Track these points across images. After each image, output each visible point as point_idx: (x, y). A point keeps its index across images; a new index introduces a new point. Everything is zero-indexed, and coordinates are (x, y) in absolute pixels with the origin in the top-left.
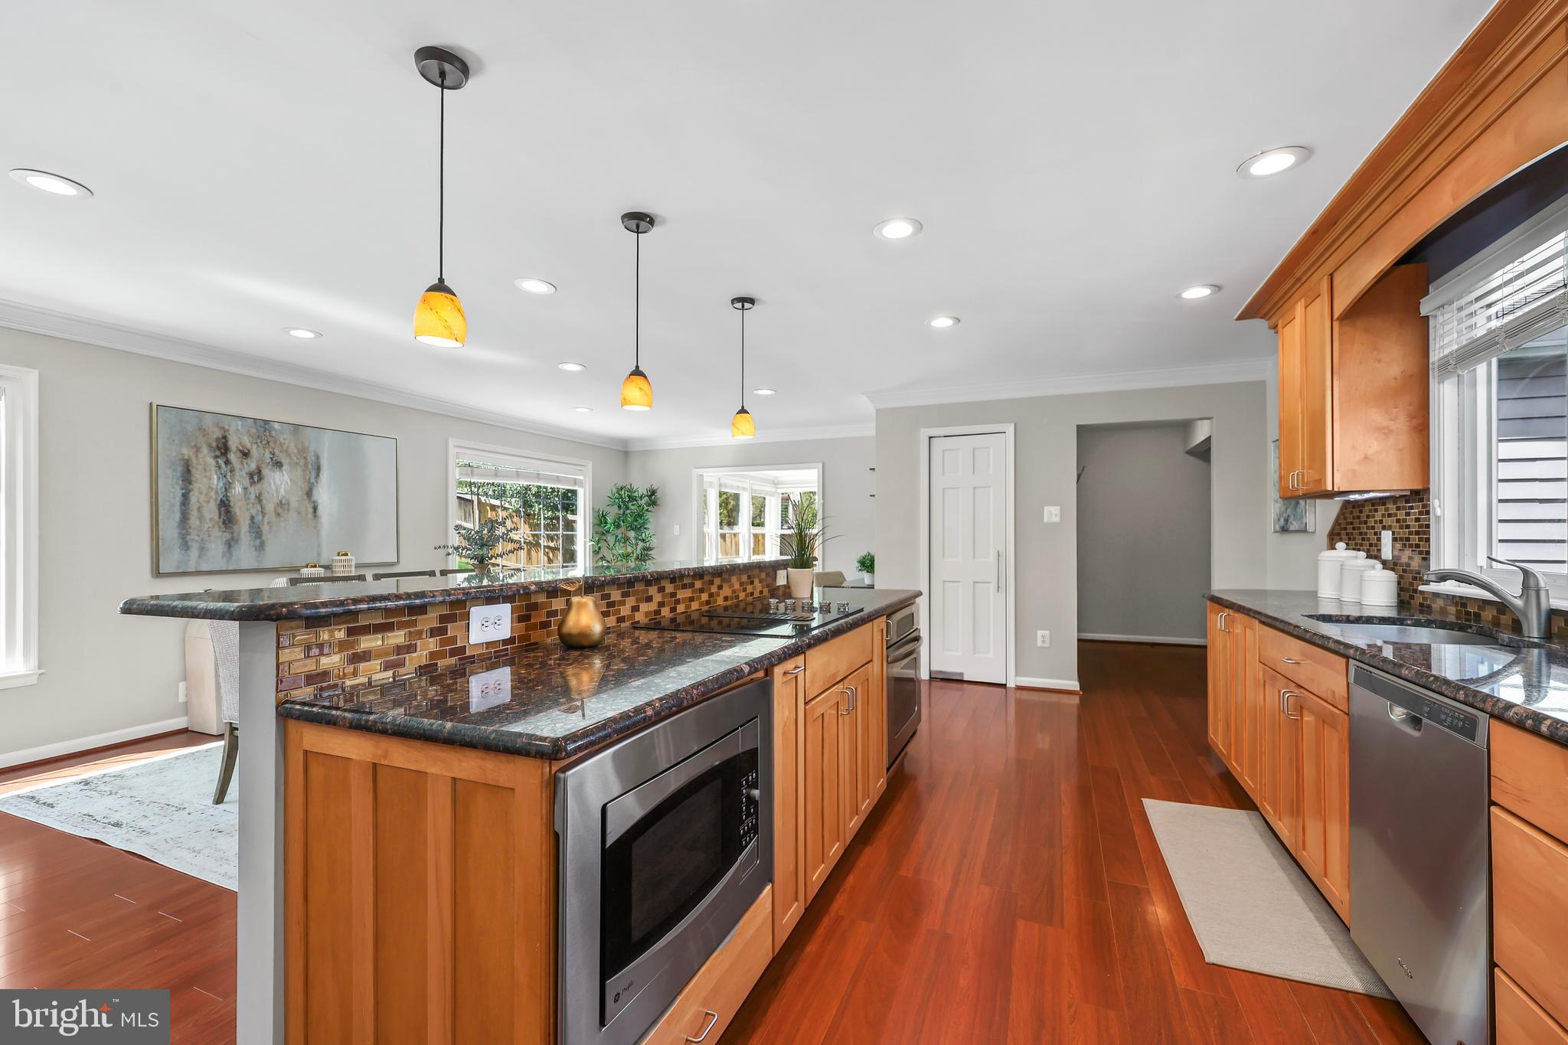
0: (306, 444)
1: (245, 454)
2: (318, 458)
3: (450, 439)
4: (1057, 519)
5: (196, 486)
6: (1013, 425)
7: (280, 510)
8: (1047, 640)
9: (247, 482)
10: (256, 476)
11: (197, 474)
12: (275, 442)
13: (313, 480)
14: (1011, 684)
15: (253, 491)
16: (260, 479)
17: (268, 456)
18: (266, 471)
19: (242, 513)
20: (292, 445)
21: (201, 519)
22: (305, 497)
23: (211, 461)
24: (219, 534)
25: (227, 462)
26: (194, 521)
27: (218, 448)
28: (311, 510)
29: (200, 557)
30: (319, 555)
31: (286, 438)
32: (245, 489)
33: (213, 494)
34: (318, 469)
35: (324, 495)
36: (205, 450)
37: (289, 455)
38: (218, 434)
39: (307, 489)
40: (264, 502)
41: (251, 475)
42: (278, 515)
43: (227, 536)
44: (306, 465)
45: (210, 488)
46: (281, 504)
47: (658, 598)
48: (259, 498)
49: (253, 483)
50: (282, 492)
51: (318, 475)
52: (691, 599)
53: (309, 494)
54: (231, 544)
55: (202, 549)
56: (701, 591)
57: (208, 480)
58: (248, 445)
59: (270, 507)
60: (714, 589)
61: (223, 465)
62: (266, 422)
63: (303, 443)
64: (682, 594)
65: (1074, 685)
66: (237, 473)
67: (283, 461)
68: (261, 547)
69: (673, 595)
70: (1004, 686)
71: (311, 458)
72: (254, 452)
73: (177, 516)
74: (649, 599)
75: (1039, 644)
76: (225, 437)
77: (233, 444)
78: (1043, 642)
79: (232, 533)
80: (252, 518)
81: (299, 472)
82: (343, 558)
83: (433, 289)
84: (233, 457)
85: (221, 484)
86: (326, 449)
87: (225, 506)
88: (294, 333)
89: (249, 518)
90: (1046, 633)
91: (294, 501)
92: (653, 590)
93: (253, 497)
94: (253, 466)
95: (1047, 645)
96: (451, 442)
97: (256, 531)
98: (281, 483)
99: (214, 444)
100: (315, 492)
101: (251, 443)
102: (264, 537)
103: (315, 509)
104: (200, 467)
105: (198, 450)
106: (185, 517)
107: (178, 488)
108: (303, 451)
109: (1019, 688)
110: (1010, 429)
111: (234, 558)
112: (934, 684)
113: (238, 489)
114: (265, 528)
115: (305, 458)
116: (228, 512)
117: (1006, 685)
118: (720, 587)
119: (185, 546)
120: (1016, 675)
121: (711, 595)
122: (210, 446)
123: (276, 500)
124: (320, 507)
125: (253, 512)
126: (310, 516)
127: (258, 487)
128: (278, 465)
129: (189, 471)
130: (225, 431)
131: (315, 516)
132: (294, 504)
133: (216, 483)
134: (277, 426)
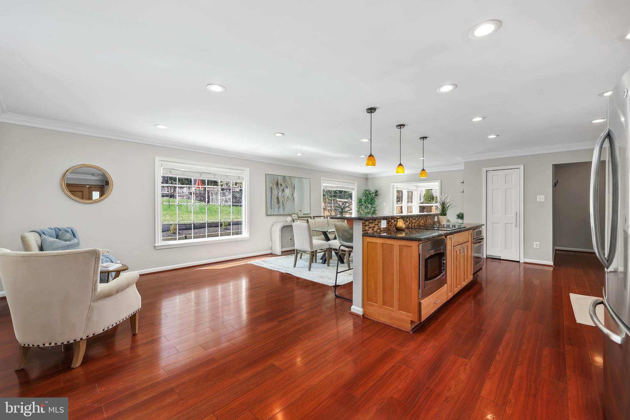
1: (281, 185)
2: (294, 185)
3: (322, 179)
4: (543, 200)
5: (273, 193)
6: (523, 165)
7: (287, 199)
8: (538, 245)
9: (281, 192)
10: (283, 191)
12: (286, 182)
13: (293, 191)
14: (522, 261)
15: (283, 194)
17: (285, 185)
18: (285, 189)
19: (281, 200)
20: (289, 182)
21: (274, 202)
23: (275, 187)
24: (277, 205)
25: (278, 187)
26: (273, 202)
27: (277, 184)
28: (293, 199)
29: (274, 211)
30: (295, 211)
31: (288, 180)
32: (281, 194)
33: (276, 196)
34: (294, 188)
35: (296, 195)
36: (274, 185)
37: (289, 185)
38: (277, 180)
39: (292, 193)
40: (285, 197)
42: (287, 200)
45: (275, 194)
47: (409, 222)
48: (284, 196)
49: (283, 192)
50: (288, 194)
52: (415, 223)
53: (293, 195)
54: (279, 208)
55: (274, 209)
56: (417, 221)
57: (275, 192)
60: (420, 220)
62: (285, 176)
63: (291, 181)
64: (414, 221)
65: (551, 263)
66: (280, 190)
68: (284, 209)
69: (412, 221)
70: (519, 262)
71: (293, 185)
72: (283, 185)
73: (270, 201)
74: (407, 222)
75: (535, 247)
76: (278, 181)
77: (279, 183)
78: (537, 246)
79: (279, 205)
81: (291, 188)
82: (301, 212)
84: (279, 186)
86: (296, 182)
87: (278, 198)
88: (297, 155)
90: (538, 243)
91: (290, 196)
92: (408, 220)
94: (283, 188)
95: (538, 247)
97: (283, 205)
98: (288, 192)
101: (282, 182)
102: (285, 206)
103: (294, 199)
104: (274, 189)
106: (271, 202)
107: (270, 194)
108: (292, 183)
109: (525, 263)
110: (522, 167)
111: (279, 210)
112: (487, 259)
114: (285, 204)
116: (278, 200)
117: (519, 261)
118: (421, 220)
119: (271, 208)
120: (524, 258)
121: (419, 222)
122: (275, 183)
123: (287, 197)
124: (295, 198)
125: (283, 200)
126: (293, 201)
127: (283, 193)
128: (287, 187)
129: (272, 190)
130: (278, 179)
131: (294, 201)
132: (290, 198)
133: (276, 193)
134: (287, 177)
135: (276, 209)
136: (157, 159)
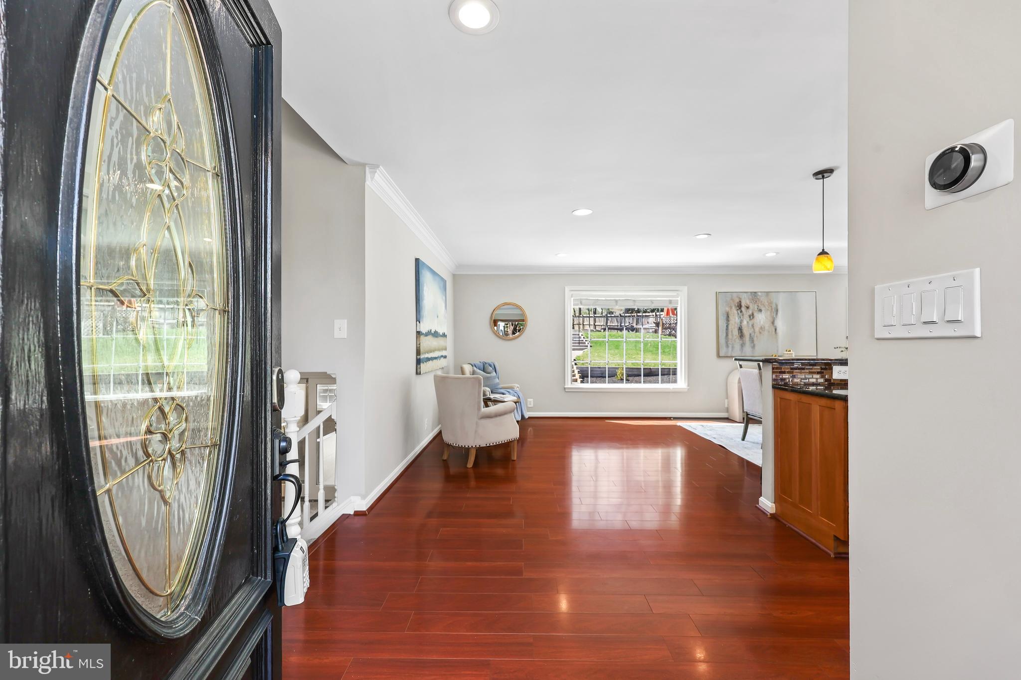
0: (772, 300)
1: (748, 308)
2: (777, 305)
5: (731, 322)
7: (761, 331)
9: (748, 319)
10: (752, 316)
11: (731, 318)
12: (759, 301)
13: (775, 316)
15: (751, 323)
16: (753, 318)
17: (756, 307)
18: (755, 314)
19: (746, 332)
20: (766, 302)
21: (732, 335)
22: (771, 324)
23: (736, 312)
24: (738, 341)
25: (741, 312)
26: (730, 336)
27: (738, 306)
28: (774, 330)
29: (732, 350)
30: (777, 351)
31: (763, 299)
32: (748, 322)
33: (736, 325)
34: (777, 311)
35: (779, 323)
36: (734, 308)
37: (764, 306)
38: (738, 300)
39: (772, 320)
40: (755, 327)
41: (750, 317)
42: (760, 333)
43: (741, 342)
44: (772, 309)
45: (735, 323)
46: (761, 328)
48: (753, 326)
49: (750, 319)
50: (762, 323)
51: (777, 314)
53: (773, 323)
54: (743, 345)
55: (733, 347)
57: (735, 320)
58: (749, 304)
59: (757, 329)
61: (740, 313)
62: (755, 292)
63: (770, 300)
66: (745, 316)
67: (762, 309)
68: (753, 347)
71: (774, 306)
72: (751, 307)
73: (725, 334)
76: (740, 301)
77: (743, 304)
79: (743, 341)
80: (750, 334)
81: (769, 313)
82: (790, 352)
83: (820, 254)
84: (743, 309)
85: (739, 321)
86: (781, 301)
87: (740, 329)
88: (766, 255)
89: (749, 334)
91: (767, 326)
93: (750, 325)
94: (751, 312)
97: (752, 340)
98: (761, 319)
99: (737, 305)
100: (776, 322)
101: (750, 303)
102: (755, 343)
103: (776, 330)
104: (732, 315)
105: (731, 307)
106: (727, 335)
107: (725, 323)
108: (770, 303)
111: (744, 351)
113: (745, 323)
114: (755, 339)
115: (771, 307)
116: (741, 332)
119: (727, 346)
122: (735, 305)
123: (759, 327)
124: (778, 329)
125: (751, 332)
126: (774, 333)
127: (752, 321)
128: (760, 311)
129: (728, 317)
130: (740, 298)
131: (776, 333)
132: (767, 328)
133: (737, 320)
134: (759, 294)
135: (737, 346)
136: (567, 289)
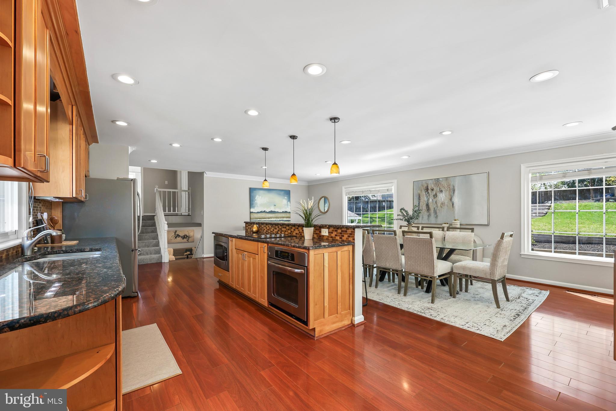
0: (450, 183)
1: (433, 190)
2: (454, 187)
3: (522, 165)
5: (421, 200)
7: (442, 206)
9: (433, 198)
10: (435, 196)
11: (421, 197)
12: (440, 185)
13: (452, 195)
15: (434, 200)
16: (436, 197)
17: (438, 189)
18: (438, 194)
19: (432, 207)
20: (445, 184)
22: (450, 201)
23: (424, 193)
24: (426, 213)
27: (426, 189)
28: (452, 205)
29: (422, 219)
31: (444, 183)
32: (432, 200)
33: (425, 202)
34: (454, 190)
35: (456, 200)
36: (423, 191)
37: (444, 188)
38: (426, 185)
39: (450, 198)
40: (437, 203)
41: (434, 196)
42: (441, 207)
43: (428, 214)
44: (450, 190)
45: (424, 201)
46: (442, 204)
48: (436, 202)
49: (434, 198)
50: (443, 200)
51: (454, 193)
52: (286, 231)
53: (451, 199)
54: (429, 216)
55: (423, 217)
56: (288, 230)
57: (424, 199)
58: (433, 187)
59: (439, 205)
61: (427, 194)
62: (438, 179)
63: (449, 183)
66: (431, 196)
67: (443, 190)
68: (437, 217)
69: (281, 229)
71: (451, 187)
72: (435, 189)
76: (427, 186)
77: (429, 188)
79: (429, 213)
80: (434, 208)
81: (448, 192)
84: (429, 191)
85: (427, 199)
86: (457, 183)
87: (427, 205)
89: (433, 208)
91: (446, 202)
93: (434, 202)
94: (435, 193)
96: (523, 167)
97: (435, 212)
98: (442, 197)
99: (425, 189)
100: (453, 199)
101: (434, 186)
102: (437, 214)
103: (453, 204)
104: (422, 195)
105: (421, 191)
107: (417, 201)
108: (449, 186)
111: (430, 220)
113: (431, 200)
114: (438, 211)
115: (450, 188)
116: (428, 207)
122: (424, 189)
123: (441, 203)
124: (454, 204)
125: (435, 207)
126: (451, 207)
127: (436, 199)
128: (441, 191)
129: (419, 197)
130: (427, 184)
131: (453, 207)
132: (446, 203)
133: (426, 199)
134: (441, 179)
135: (426, 217)
136: (342, 188)
